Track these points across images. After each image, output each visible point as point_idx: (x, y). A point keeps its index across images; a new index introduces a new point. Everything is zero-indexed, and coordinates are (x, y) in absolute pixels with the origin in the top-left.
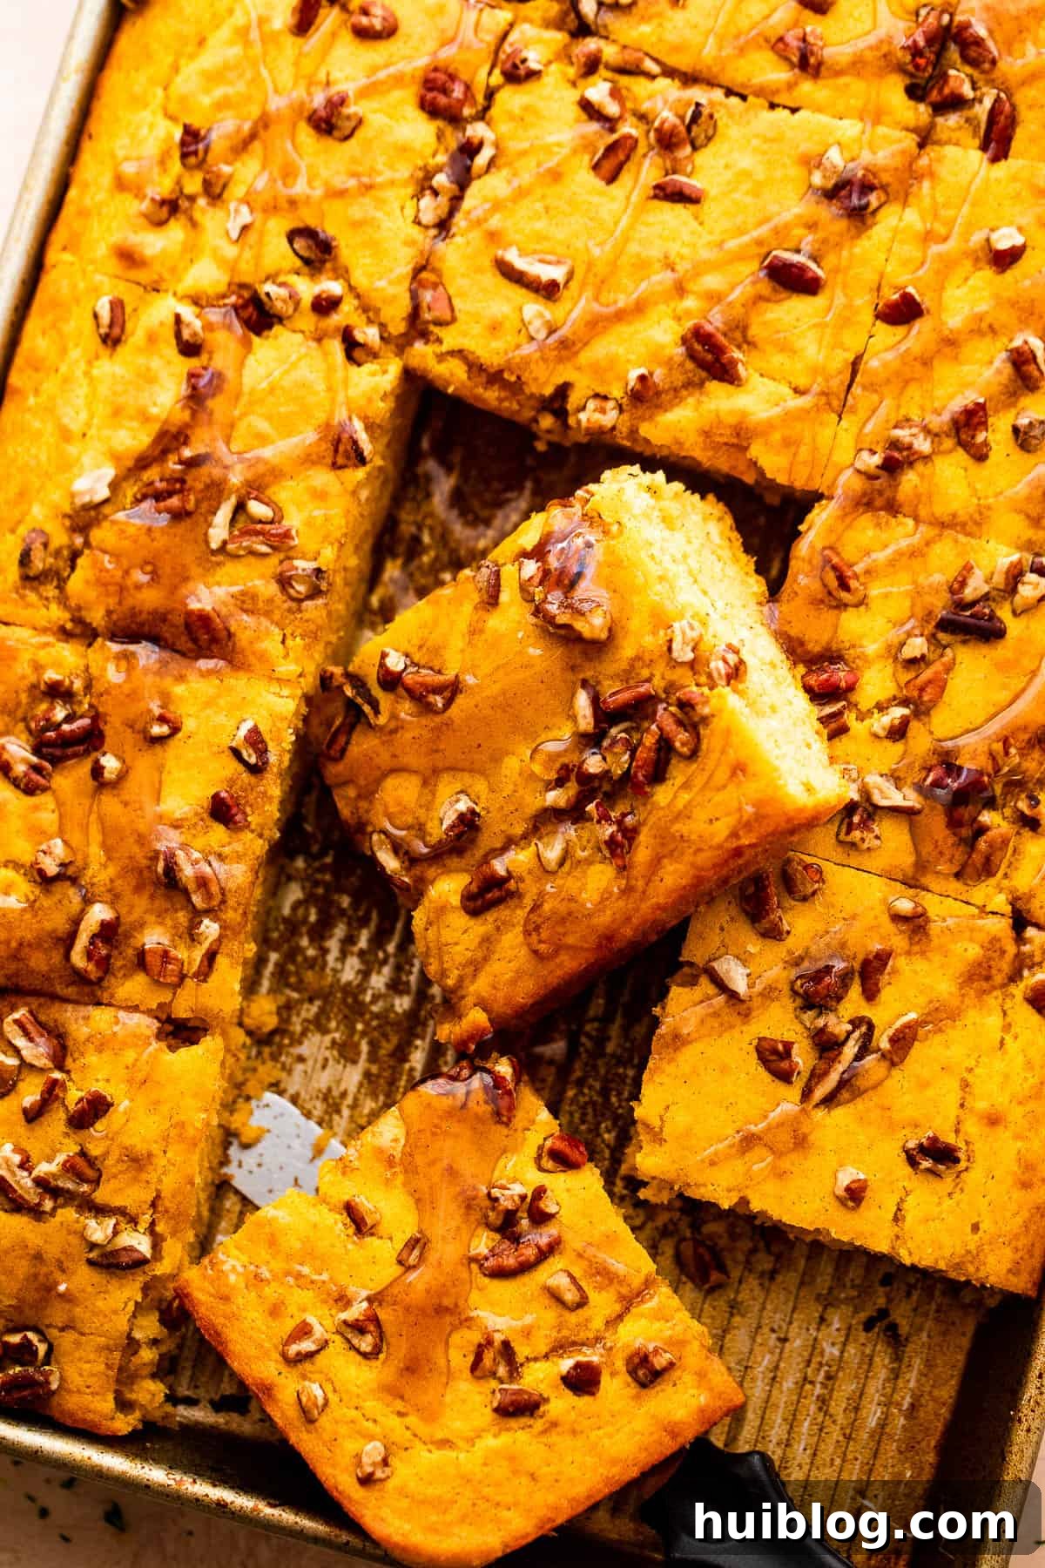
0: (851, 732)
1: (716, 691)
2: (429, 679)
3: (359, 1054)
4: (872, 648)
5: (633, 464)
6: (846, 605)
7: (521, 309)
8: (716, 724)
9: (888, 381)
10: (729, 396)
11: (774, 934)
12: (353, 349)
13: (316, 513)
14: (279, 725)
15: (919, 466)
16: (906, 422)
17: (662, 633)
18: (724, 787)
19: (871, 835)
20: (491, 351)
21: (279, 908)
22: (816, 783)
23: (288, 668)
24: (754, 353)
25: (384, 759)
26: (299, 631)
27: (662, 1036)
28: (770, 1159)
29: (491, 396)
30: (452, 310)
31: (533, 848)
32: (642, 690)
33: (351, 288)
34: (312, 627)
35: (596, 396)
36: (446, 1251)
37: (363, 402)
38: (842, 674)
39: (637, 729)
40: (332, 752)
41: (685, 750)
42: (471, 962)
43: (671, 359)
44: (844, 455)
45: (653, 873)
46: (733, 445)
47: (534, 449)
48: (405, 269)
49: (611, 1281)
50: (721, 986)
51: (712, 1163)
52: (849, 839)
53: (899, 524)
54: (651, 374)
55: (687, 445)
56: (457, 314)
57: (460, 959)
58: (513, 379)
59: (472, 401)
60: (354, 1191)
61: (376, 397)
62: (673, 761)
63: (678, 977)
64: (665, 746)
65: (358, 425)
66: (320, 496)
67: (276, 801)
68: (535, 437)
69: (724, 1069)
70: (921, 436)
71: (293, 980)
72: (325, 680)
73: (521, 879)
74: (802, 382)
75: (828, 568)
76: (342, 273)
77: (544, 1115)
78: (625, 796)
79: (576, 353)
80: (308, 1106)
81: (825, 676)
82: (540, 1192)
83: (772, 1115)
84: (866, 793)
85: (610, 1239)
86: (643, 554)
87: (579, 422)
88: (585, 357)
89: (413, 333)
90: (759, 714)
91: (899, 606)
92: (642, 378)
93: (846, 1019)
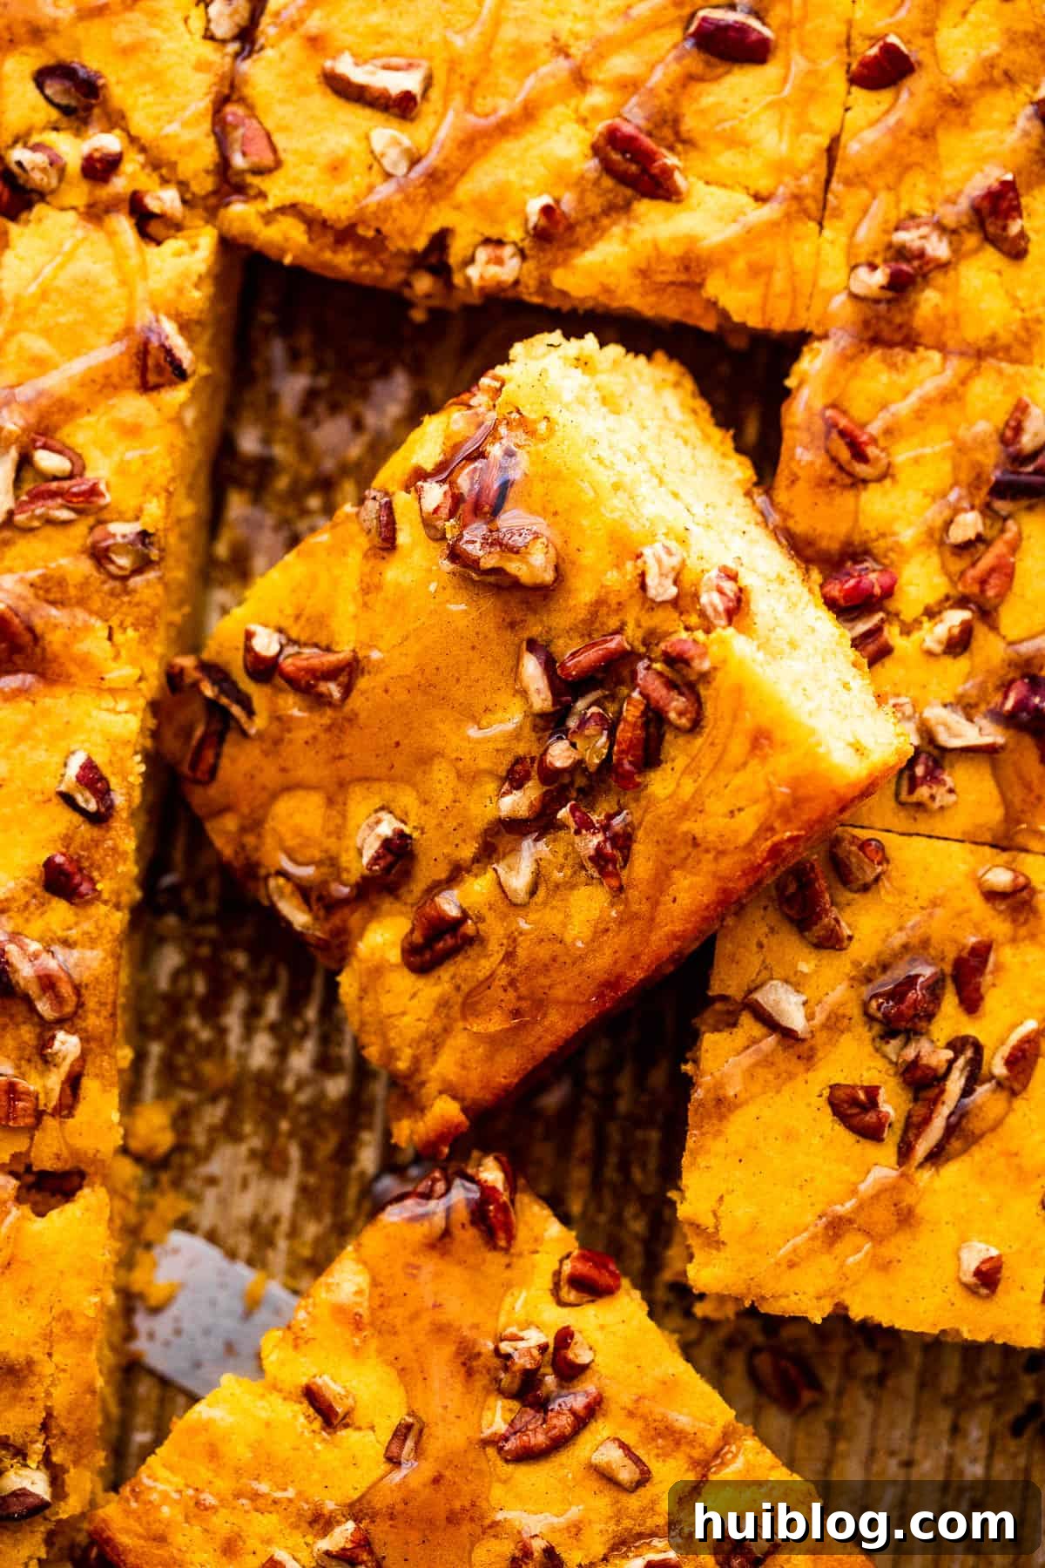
0: (896, 653)
1: (713, 635)
2: (315, 662)
3: (286, 1161)
4: (907, 535)
5: (551, 331)
6: (865, 482)
7: (367, 138)
8: (719, 678)
9: (879, 167)
10: (668, 217)
11: (832, 942)
12: (148, 224)
13: (129, 455)
14: (120, 752)
15: (939, 278)
16: (910, 219)
17: (629, 565)
18: (745, 764)
19: (943, 790)
20: (334, 201)
21: (153, 981)
22: (868, 742)
23: (121, 673)
24: (693, 154)
25: (270, 775)
26: (129, 620)
27: (701, 1104)
28: (868, 1246)
29: (344, 260)
30: (274, 150)
31: (490, 875)
32: (612, 645)
33: (133, 140)
34: (146, 611)
35: (487, 241)
36: (448, 1436)
37: (171, 294)
38: (873, 576)
39: (613, 697)
40: (199, 775)
41: (684, 722)
42: (427, 1036)
43: (582, 177)
44: (833, 276)
45: (662, 891)
46: (683, 284)
47: (410, 321)
48: (200, 103)
49: (678, 1443)
50: (770, 1022)
51: (792, 1265)
52: (914, 798)
53: (922, 360)
54: (557, 201)
55: (620, 292)
56: (283, 156)
57: (413, 1034)
58: (371, 234)
59: (319, 271)
60: (314, 1370)
61: (188, 285)
62: (669, 737)
63: (709, 1017)
64: (654, 718)
65: (169, 328)
66: (132, 431)
67: (132, 856)
68: (409, 304)
69: (790, 1136)
70: (934, 237)
71: (186, 1076)
72: (173, 678)
73: (480, 919)
74: (763, 184)
75: (834, 435)
76: (116, 120)
77: (554, 1228)
78: (608, 791)
79: (451, 188)
80: (231, 1242)
81: (852, 582)
82: (565, 1337)
83: (862, 1187)
84: (927, 734)
85: (669, 1385)
86: (586, 457)
87: (468, 281)
88: (466, 189)
89: (226, 188)
90: (775, 655)
91: (938, 472)
92: (547, 211)
93: (942, 1043)
